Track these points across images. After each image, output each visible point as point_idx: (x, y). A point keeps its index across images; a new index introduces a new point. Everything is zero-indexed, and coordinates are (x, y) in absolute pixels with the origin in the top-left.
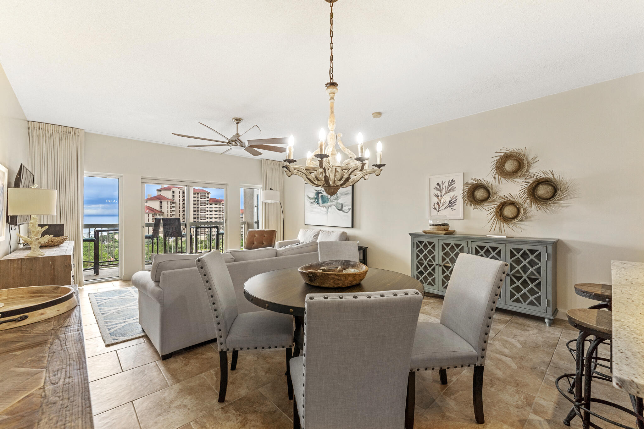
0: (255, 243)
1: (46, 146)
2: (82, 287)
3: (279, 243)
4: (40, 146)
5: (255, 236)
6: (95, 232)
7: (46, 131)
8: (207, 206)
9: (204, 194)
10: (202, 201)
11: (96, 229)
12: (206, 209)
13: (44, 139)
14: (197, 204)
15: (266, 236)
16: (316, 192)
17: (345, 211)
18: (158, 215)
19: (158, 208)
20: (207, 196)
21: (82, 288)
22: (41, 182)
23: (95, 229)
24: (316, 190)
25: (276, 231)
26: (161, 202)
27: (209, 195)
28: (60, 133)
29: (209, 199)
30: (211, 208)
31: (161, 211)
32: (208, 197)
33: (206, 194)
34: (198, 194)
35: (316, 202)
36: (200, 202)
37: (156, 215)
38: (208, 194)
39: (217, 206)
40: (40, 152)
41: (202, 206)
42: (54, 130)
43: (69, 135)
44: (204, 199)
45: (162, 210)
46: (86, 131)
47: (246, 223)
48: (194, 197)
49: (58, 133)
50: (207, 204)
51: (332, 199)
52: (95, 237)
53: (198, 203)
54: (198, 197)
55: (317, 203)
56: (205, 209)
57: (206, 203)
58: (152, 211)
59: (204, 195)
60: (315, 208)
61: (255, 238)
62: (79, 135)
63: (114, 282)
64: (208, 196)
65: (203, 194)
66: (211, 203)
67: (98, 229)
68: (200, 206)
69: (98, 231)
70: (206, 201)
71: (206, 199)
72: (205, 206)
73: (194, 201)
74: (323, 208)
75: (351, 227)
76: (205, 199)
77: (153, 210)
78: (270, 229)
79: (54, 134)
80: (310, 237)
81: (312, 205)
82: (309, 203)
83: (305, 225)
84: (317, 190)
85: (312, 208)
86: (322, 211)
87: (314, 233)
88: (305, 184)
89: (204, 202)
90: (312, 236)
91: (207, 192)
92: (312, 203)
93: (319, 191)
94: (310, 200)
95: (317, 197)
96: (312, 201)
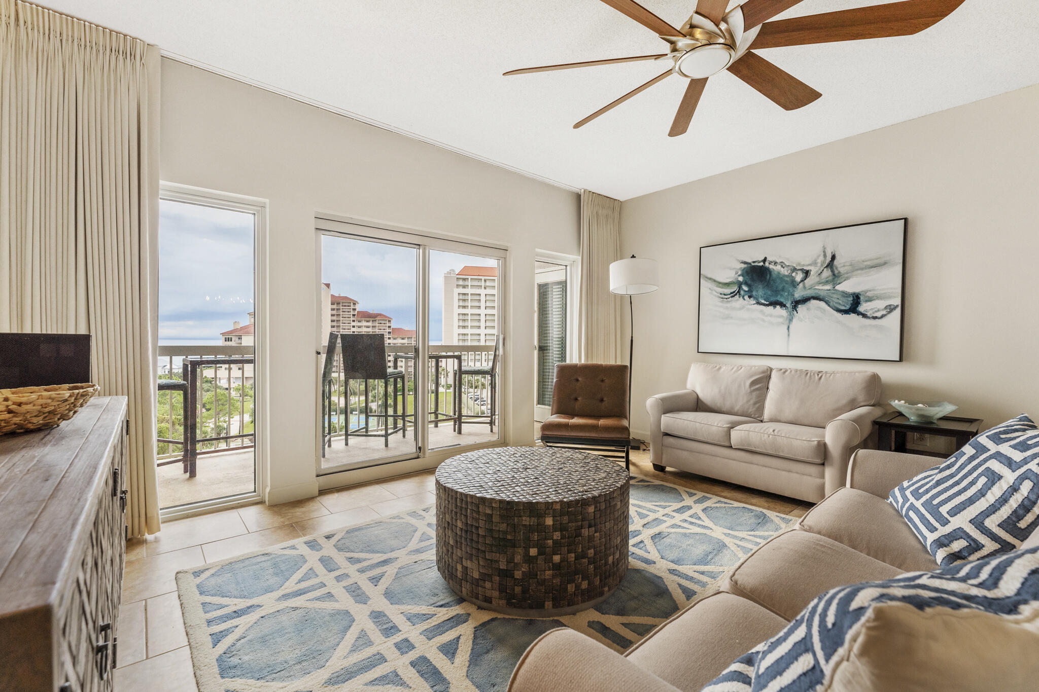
0: (580, 398)
1: (40, 84)
2: (157, 534)
3: (661, 400)
4: (19, 77)
5: (577, 380)
6: (185, 367)
7: (38, 31)
8: (353, 324)
9: (349, 305)
10: (345, 316)
11: (187, 357)
13: (32, 56)
14: (337, 321)
15: (607, 380)
16: (745, 266)
17: (869, 314)
20: (352, 307)
21: (156, 538)
22: (24, 199)
23: (185, 357)
24: (745, 263)
27: (356, 306)
28: (85, 46)
29: (356, 313)
30: (359, 327)
32: (354, 310)
33: (352, 304)
34: (338, 304)
35: (742, 292)
36: (342, 317)
38: (354, 304)
39: (370, 324)
40: (20, 99)
41: (344, 323)
42: (68, 35)
43: (113, 57)
44: (349, 312)
46: (165, 53)
48: (333, 310)
49: (79, 45)
50: (354, 321)
51: (811, 282)
52: (185, 377)
53: (338, 319)
54: (337, 309)
55: (746, 297)
56: (350, 329)
57: (352, 319)
59: (348, 306)
60: (742, 308)
61: (578, 385)
62: (143, 61)
63: (242, 511)
64: (354, 307)
65: (347, 304)
66: (359, 319)
67: (192, 358)
68: (341, 325)
69: (195, 364)
70: (352, 316)
71: (352, 313)
72: (349, 323)
73: (332, 315)
74: (771, 308)
75: (898, 360)
79: (67, 48)
80: (739, 386)
81: (728, 302)
82: (715, 296)
83: (698, 352)
84: (750, 261)
85: (727, 308)
86: (767, 316)
87: (752, 376)
88: (701, 248)
89: (348, 318)
90: (745, 384)
91: (353, 300)
92: (729, 296)
93: (756, 264)
94: (722, 288)
95: (746, 281)
96: (728, 291)
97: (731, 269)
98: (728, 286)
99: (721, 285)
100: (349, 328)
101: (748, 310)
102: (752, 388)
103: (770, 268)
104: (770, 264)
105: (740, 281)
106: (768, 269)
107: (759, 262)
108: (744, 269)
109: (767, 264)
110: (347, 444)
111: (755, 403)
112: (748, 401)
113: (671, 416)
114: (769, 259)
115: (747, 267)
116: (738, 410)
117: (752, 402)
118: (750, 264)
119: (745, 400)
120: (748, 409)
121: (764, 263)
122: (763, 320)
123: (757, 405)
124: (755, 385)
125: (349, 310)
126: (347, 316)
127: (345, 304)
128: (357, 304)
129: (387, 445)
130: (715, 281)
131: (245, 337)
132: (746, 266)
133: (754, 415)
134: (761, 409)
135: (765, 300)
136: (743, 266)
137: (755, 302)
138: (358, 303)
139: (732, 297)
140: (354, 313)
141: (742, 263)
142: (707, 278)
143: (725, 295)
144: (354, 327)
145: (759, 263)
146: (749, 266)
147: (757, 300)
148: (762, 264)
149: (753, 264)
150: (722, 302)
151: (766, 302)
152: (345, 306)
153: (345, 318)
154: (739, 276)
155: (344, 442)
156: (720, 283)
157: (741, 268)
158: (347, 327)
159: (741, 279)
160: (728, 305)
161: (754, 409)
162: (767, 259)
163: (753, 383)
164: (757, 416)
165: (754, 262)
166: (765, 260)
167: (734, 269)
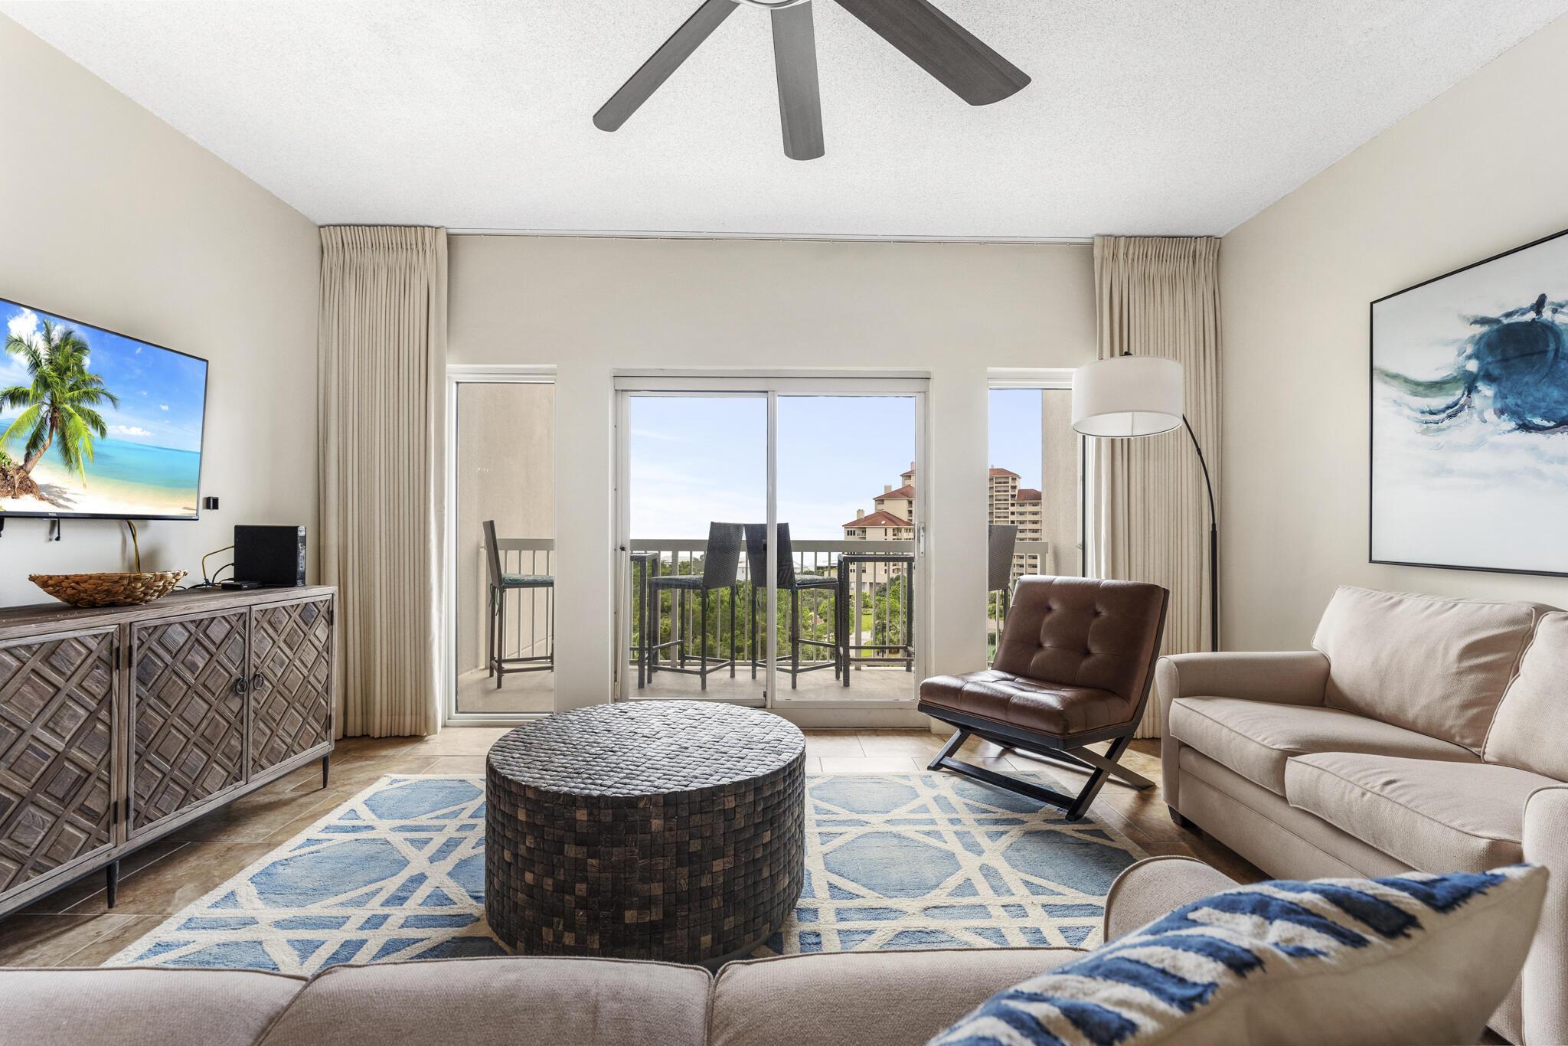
0: (1047, 645)
1: (357, 295)
3: (1179, 664)
4: (345, 296)
5: (1050, 609)
8: (1012, 509)
9: (1006, 480)
10: (1000, 498)
12: (1010, 516)
15: (1104, 613)
18: (903, 530)
19: (905, 517)
20: (1011, 484)
24: (1483, 321)
25: (1166, 592)
26: (910, 503)
27: (1017, 482)
28: (388, 248)
29: (1016, 493)
30: (1021, 514)
31: (909, 523)
32: (1014, 488)
33: (1010, 478)
35: (1477, 402)
36: (996, 500)
37: (899, 530)
38: (1014, 479)
39: (1037, 509)
40: (344, 315)
41: (999, 509)
43: (409, 250)
44: (1005, 491)
45: (911, 520)
47: (1050, 550)
50: (1013, 505)
55: (1490, 415)
56: (1008, 509)
57: (1010, 502)
58: (892, 521)
59: (1005, 483)
60: (1479, 444)
61: (1048, 619)
64: (1013, 485)
65: (1003, 480)
66: (1021, 502)
68: (995, 508)
70: (1010, 498)
71: (1010, 493)
72: (1006, 509)
76: (1008, 491)
77: (893, 518)
78: (1137, 579)
79: (376, 255)
80: (1430, 654)
81: (1439, 430)
82: (1408, 417)
83: (1371, 561)
84: (1495, 313)
85: (1439, 447)
86: (1551, 462)
87: (1471, 630)
88: (1372, 304)
89: (1005, 500)
90: (1446, 649)
91: (1011, 473)
92: (1444, 415)
93: (1516, 319)
94: (1426, 396)
95: (1487, 370)
96: (1439, 402)
97: (1447, 344)
98: (1441, 389)
99: (1420, 389)
100: (1006, 515)
101: (1496, 447)
102: (1467, 663)
103: (1557, 322)
104: (1555, 311)
105: (1471, 373)
106: (1550, 329)
107: (1524, 312)
108: (1481, 338)
109: (1547, 314)
110: (754, 677)
111: (1466, 706)
112: (1446, 697)
113: (1187, 705)
114: (1553, 297)
115: (1491, 331)
116: (1417, 717)
117: (1456, 701)
118: (1497, 321)
119: (1438, 692)
120: (1445, 717)
121: (1539, 313)
122: (1539, 474)
123: (1474, 711)
124: (1478, 656)
125: (1006, 489)
126: (1003, 498)
127: (999, 480)
128: (1017, 479)
129: (794, 686)
130: (1406, 380)
131: (870, 529)
132: (1485, 329)
133: (1462, 737)
134: (1481, 724)
135: (1545, 417)
136: (1479, 330)
137: (1513, 425)
138: (1020, 478)
139: (1450, 417)
140: (1014, 493)
141: (1476, 322)
142: (1387, 375)
143: (1432, 413)
144: (1013, 513)
145: (1523, 314)
146: (1495, 327)
147: (1519, 418)
148: (1531, 316)
149: (1505, 321)
150: (1425, 432)
151: (1546, 423)
152: (1000, 483)
153: (1000, 500)
154: (1469, 357)
155: (750, 674)
156: (1418, 384)
157: (1474, 336)
158: (1002, 515)
159: (1473, 366)
160: (1441, 438)
161: (1461, 721)
162: (1548, 300)
163: (1471, 650)
164: (1468, 741)
165: (1509, 315)
166: (1539, 305)
167: (1455, 341)
